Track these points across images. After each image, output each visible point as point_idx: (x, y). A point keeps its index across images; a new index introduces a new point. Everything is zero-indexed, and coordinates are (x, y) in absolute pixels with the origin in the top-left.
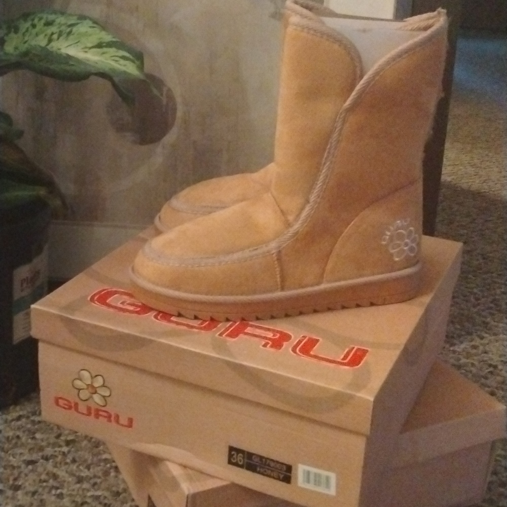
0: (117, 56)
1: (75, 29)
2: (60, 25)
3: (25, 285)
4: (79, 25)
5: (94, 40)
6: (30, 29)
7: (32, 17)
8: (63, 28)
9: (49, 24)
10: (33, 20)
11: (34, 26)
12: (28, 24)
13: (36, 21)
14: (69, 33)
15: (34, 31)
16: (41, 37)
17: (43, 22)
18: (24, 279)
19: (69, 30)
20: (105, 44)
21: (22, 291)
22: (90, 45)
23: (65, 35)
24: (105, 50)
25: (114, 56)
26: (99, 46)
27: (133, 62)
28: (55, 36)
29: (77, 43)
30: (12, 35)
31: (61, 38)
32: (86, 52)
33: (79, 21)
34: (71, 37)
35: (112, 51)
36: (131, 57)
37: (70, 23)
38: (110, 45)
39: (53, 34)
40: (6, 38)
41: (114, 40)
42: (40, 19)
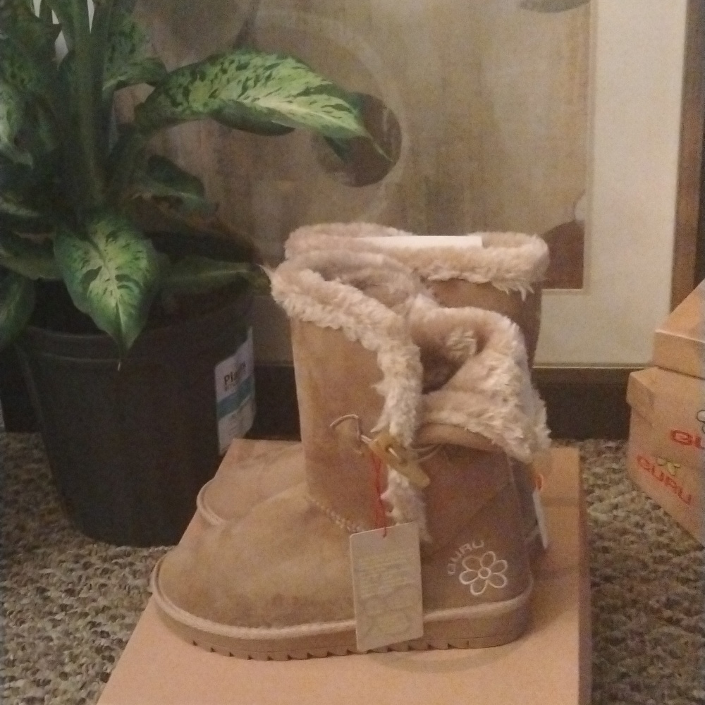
0: (330, 106)
1: (275, 72)
2: (256, 68)
3: (229, 381)
4: (279, 67)
5: (299, 86)
6: (220, 74)
7: (221, 60)
8: (260, 71)
9: (241, 67)
10: (222, 64)
11: (224, 71)
12: (217, 69)
13: (226, 65)
14: (268, 78)
15: (225, 78)
16: (233, 84)
17: (234, 66)
18: (228, 376)
19: (268, 73)
20: (312, 90)
21: (226, 389)
22: (295, 93)
23: (263, 81)
24: (314, 97)
25: (326, 106)
26: (306, 92)
27: (349, 110)
28: (251, 83)
29: (279, 90)
30: (198, 83)
31: (259, 84)
32: (290, 102)
33: (279, 61)
34: (269, 83)
35: (322, 99)
36: (347, 105)
37: (268, 64)
38: (320, 90)
39: (247, 79)
40: (191, 88)
41: (325, 83)
42: (232, 62)
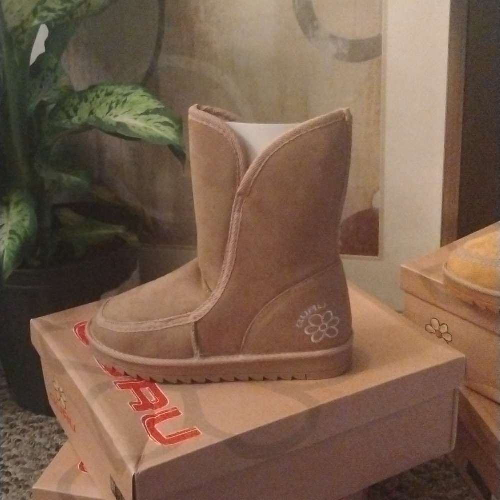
0: (160, 123)
1: (129, 98)
2: (118, 95)
4: (133, 95)
5: (142, 108)
6: (95, 99)
7: (96, 89)
8: (120, 98)
9: (109, 94)
10: (97, 91)
11: (98, 97)
12: (94, 95)
13: (99, 92)
14: (125, 102)
15: (98, 101)
16: (104, 105)
17: (104, 93)
19: (124, 99)
20: (151, 112)
22: (140, 113)
23: (121, 104)
24: (151, 116)
25: (157, 123)
26: (147, 113)
27: (172, 126)
28: (114, 105)
29: (130, 110)
30: (84, 104)
31: (119, 106)
32: (136, 119)
33: (132, 91)
34: (126, 105)
35: (156, 118)
36: (172, 123)
37: (125, 93)
38: (156, 111)
39: (112, 103)
40: (78, 107)
41: (159, 107)
42: (103, 91)
